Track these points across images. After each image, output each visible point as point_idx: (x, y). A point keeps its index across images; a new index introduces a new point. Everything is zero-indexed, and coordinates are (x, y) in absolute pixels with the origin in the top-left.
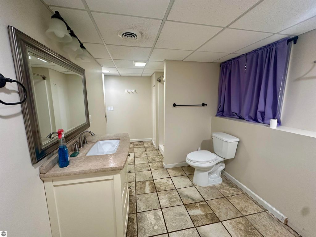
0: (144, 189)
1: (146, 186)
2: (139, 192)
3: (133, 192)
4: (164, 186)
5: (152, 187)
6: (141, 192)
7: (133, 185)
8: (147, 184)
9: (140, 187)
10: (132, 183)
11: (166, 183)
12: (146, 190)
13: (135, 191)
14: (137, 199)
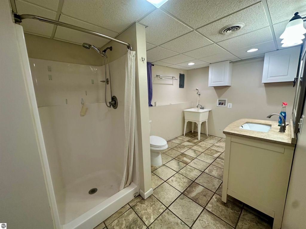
0: (202, 192)
1: (197, 193)
2: (210, 194)
3: (216, 198)
4: (182, 181)
5: (192, 187)
6: (207, 191)
7: (211, 206)
8: (193, 195)
9: (204, 197)
10: (210, 210)
11: (176, 181)
12: (201, 190)
13: (214, 197)
14: (216, 189)
